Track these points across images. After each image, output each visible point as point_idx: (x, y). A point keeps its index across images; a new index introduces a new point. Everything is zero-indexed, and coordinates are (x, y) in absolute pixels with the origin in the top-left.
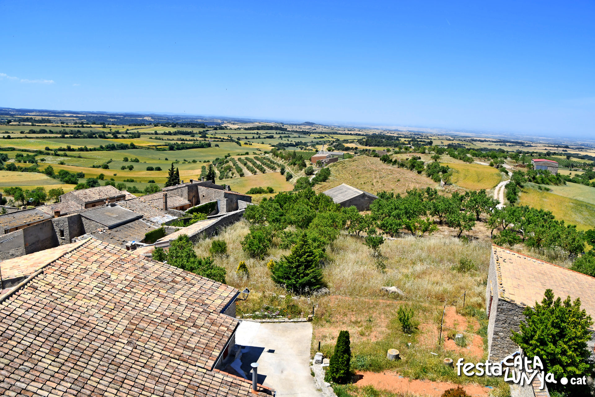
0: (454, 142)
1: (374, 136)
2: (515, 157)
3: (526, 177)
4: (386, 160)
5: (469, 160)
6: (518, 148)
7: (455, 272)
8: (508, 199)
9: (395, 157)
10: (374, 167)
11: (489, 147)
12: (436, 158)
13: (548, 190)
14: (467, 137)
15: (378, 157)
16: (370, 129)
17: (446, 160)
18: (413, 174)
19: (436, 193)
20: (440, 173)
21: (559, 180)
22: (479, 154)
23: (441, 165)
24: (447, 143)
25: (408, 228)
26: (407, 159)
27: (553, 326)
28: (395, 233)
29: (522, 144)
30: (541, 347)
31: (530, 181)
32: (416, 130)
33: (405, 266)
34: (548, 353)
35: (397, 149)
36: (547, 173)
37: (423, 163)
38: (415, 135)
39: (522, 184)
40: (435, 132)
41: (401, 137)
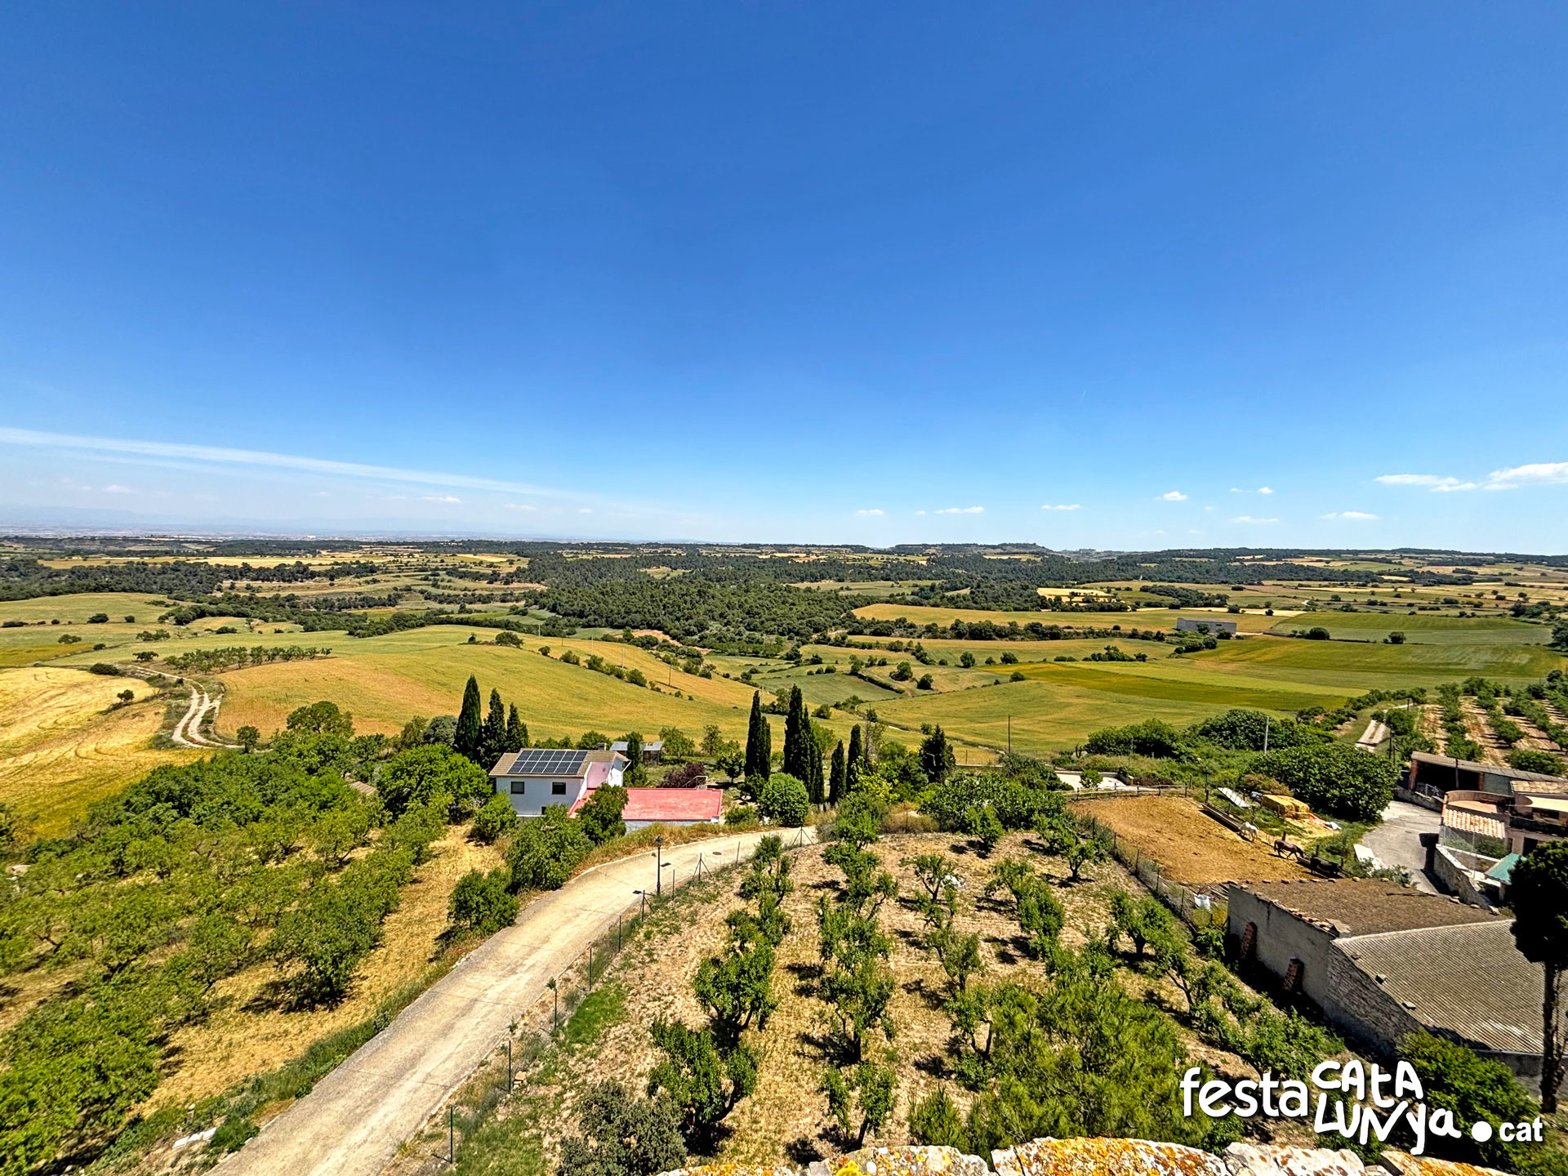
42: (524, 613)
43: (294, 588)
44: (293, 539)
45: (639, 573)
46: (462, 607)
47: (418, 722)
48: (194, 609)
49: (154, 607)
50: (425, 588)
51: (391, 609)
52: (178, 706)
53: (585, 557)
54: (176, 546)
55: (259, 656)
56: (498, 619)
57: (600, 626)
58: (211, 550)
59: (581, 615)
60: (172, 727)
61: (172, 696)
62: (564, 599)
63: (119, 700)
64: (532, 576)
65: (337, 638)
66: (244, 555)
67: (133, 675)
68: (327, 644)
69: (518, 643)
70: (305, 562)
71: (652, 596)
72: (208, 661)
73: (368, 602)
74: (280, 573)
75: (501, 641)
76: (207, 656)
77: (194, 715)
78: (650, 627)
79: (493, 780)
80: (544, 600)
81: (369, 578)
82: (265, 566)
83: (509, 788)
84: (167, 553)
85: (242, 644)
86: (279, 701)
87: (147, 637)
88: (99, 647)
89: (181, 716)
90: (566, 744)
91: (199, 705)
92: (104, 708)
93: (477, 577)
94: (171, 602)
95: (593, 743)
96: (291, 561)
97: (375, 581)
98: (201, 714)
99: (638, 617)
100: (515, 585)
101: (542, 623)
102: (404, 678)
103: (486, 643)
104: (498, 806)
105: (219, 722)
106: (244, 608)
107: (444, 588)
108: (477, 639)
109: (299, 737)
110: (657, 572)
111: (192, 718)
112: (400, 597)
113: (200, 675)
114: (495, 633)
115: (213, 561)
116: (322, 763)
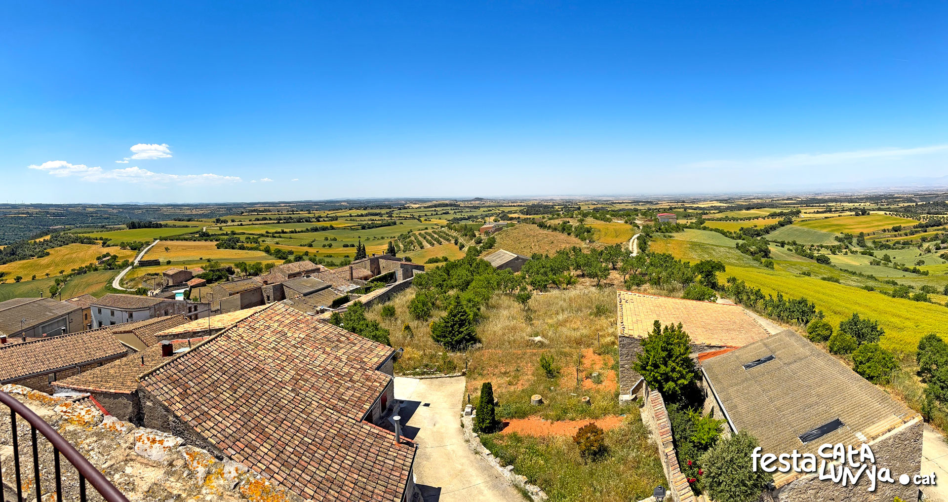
0: (598, 206)
1: (534, 206)
2: (644, 214)
3: (654, 229)
4: (542, 226)
5: (609, 220)
6: (648, 206)
7: (592, 317)
8: (640, 248)
9: (549, 223)
10: (532, 233)
11: (626, 208)
12: (581, 221)
13: (671, 237)
14: (608, 201)
15: (535, 224)
16: (530, 200)
17: (590, 222)
18: (564, 236)
19: (580, 250)
20: (586, 233)
21: (679, 228)
22: (616, 214)
23: (585, 226)
24: (592, 207)
25: (554, 282)
26: (559, 224)
27: (663, 351)
28: (543, 288)
29: (651, 203)
30: (655, 371)
31: (657, 232)
32: (567, 198)
33: (550, 316)
34: (661, 374)
35: (550, 216)
36: (669, 224)
37: (571, 226)
38: (567, 202)
39: (651, 235)
40: (582, 198)
41: (556, 205)
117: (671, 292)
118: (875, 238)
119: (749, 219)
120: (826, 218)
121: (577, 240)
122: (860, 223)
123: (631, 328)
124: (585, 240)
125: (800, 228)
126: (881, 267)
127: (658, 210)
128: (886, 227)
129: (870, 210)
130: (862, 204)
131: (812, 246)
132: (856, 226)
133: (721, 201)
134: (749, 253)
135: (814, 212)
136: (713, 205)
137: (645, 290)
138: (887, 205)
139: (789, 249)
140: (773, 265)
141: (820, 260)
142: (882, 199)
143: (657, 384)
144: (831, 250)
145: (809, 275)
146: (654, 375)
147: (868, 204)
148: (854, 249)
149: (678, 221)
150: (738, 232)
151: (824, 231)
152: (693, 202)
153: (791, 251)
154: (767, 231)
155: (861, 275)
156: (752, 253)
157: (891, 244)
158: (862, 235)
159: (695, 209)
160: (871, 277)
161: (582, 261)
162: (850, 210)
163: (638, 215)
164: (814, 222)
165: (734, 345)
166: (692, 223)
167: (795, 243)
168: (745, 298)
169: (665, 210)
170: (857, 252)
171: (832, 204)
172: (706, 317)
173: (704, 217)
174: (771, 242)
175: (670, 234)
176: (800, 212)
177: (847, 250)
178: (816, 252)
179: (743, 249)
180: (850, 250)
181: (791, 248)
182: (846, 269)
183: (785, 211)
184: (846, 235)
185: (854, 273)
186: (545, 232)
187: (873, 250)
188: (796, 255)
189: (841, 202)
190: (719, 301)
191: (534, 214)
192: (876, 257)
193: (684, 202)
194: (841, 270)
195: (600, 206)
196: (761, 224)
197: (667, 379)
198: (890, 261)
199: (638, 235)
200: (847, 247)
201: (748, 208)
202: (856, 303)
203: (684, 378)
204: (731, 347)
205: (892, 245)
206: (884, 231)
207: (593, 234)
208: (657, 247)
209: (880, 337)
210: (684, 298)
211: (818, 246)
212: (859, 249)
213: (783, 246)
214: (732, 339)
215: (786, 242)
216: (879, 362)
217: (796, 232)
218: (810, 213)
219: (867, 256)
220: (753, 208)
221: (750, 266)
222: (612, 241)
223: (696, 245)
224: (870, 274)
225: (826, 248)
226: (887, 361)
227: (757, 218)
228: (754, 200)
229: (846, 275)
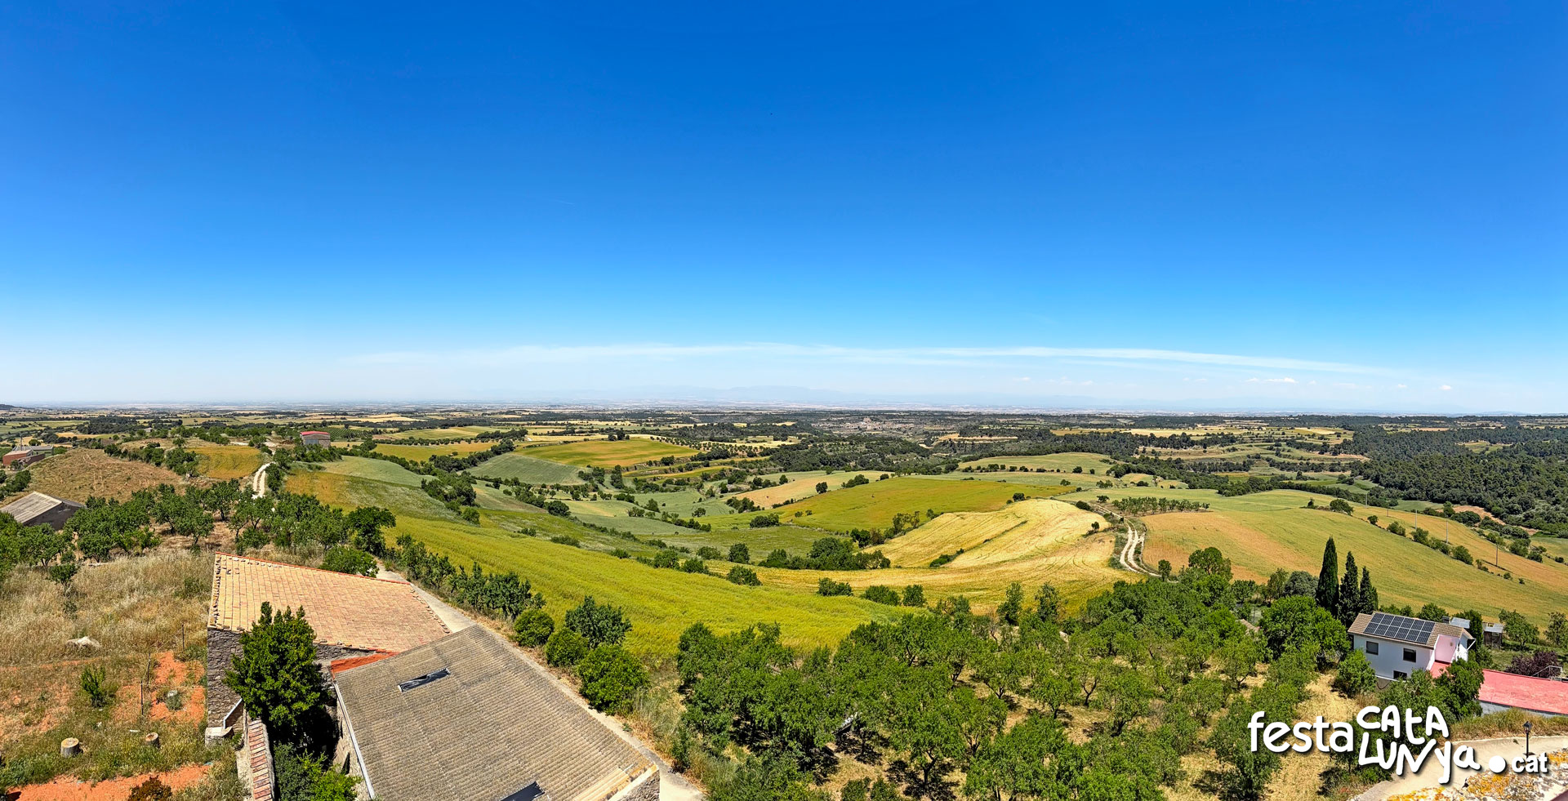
0: (211, 419)
1: (102, 419)
2: (281, 432)
3: (293, 455)
4: (113, 451)
5: (225, 442)
6: (290, 420)
7: (178, 598)
8: (270, 486)
9: (125, 447)
10: (95, 463)
11: (256, 422)
12: (179, 443)
13: (318, 468)
14: (227, 411)
15: (103, 448)
16: (98, 409)
17: (194, 444)
18: (149, 468)
19: (173, 491)
20: (185, 463)
21: (334, 455)
22: (237, 432)
23: (186, 451)
24: (201, 421)
25: (121, 545)
26: (141, 448)
27: (271, 653)
28: (104, 555)
29: (294, 414)
30: (258, 686)
31: (299, 459)
32: (160, 406)
33: (109, 603)
34: (266, 691)
35: (128, 435)
36: (318, 447)
37: (163, 451)
38: (159, 413)
39: (288, 465)
40: (185, 407)
41: (139, 418)
42: (1350, 483)
43: (1181, 453)
44: (1180, 415)
45: (1457, 447)
46: (1299, 474)
47: (1281, 574)
48: (1123, 466)
49: (1103, 464)
50: (1270, 456)
51: (1246, 473)
52: (1122, 538)
53: (1404, 430)
54: (1113, 421)
55: (1164, 505)
56: (1330, 486)
57: (1420, 499)
58: (1132, 423)
59: (1402, 487)
60: (1118, 552)
61: (1118, 527)
62: (1386, 471)
63: (1091, 529)
64: (1356, 447)
65: (1209, 495)
66: (1151, 427)
67: (1097, 512)
68: (1207, 500)
69: (1349, 510)
70: (1188, 433)
71: (1472, 471)
72: (1134, 506)
73: (1229, 467)
74: (1172, 442)
75: (1334, 507)
76: (1135, 502)
77: (1131, 546)
78: (1471, 502)
79: (1351, 637)
80: (1368, 471)
81: (1230, 447)
82: (1164, 436)
83: (1364, 647)
84: (1109, 426)
85: (1151, 496)
86: (1179, 543)
87: (1102, 485)
88: (1079, 490)
89: (1123, 545)
90: (1407, 612)
91: (1133, 539)
92: (1085, 532)
93: (1311, 448)
94: (1112, 461)
95: (1434, 615)
96: (1179, 432)
97: (1234, 449)
98: (1134, 546)
99: (1458, 492)
100: (1342, 456)
101: (1366, 493)
102: (1262, 534)
103: (1322, 508)
104: (1359, 662)
105: (1145, 552)
106: (1151, 468)
107: (1285, 456)
108: (1315, 504)
109: (1196, 575)
110: (1475, 446)
111: (1129, 548)
112: (1251, 463)
113: (1131, 516)
114: (1327, 500)
115: (1134, 431)
116: (1212, 598)
117: (304, 560)
118: (636, 474)
119: (446, 442)
120: (565, 442)
121: (171, 474)
122: (615, 451)
123: (228, 614)
124: (185, 473)
125: (526, 457)
126: (644, 520)
127: (305, 426)
128: (652, 459)
129: (630, 432)
130: (619, 423)
131: (544, 486)
132: (611, 456)
133: (403, 413)
134: (441, 496)
135: (548, 434)
136: (391, 419)
137: (266, 554)
138: (655, 425)
139: (506, 492)
140: (477, 518)
141: (553, 509)
142: (648, 416)
143: (261, 709)
144: (572, 493)
145: (532, 534)
146: (255, 694)
147: (628, 423)
148: (606, 492)
149: (333, 444)
150: (427, 462)
151: (562, 463)
152: (360, 415)
153: (510, 494)
154: (475, 460)
155: (613, 532)
156: (446, 496)
157: (659, 483)
158: (618, 469)
159: (362, 425)
160: (628, 536)
161: (172, 508)
162: (602, 431)
163: (270, 434)
164: (546, 448)
165: (388, 650)
166: (355, 447)
167: (516, 482)
168: (424, 571)
169: (315, 426)
170: (610, 496)
171: (575, 422)
172: (351, 602)
173: (375, 437)
174: (479, 479)
175: (319, 464)
176: (526, 433)
177: (596, 493)
178: (548, 496)
179: (431, 489)
180: (600, 493)
181: (510, 489)
182: (592, 523)
183: (502, 431)
184: (595, 470)
185: (604, 530)
186: (118, 462)
187: (634, 492)
188: (517, 502)
189: (589, 418)
190: (382, 574)
191: (102, 433)
192: (637, 504)
193: (345, 414)
194: (585, 525)
195: (214, 419)
196: (464, 450)
197: (277, 700)
198: (658, 510)
199: (268, 465)
200: (596, 489)
201: (445, 425)
202: (599, 579)
203: (303, 700)
204: (383, 652)
205: (660, 485)
206: (650, 463)
207: (197, 464)
208: (296, 484)
209: (626, 633)
210: (323, 568)
211: (552, 487)
212: (613, 491)
213: (497, 487)
214: (388, 639)
215: (503, 480)
216: (619, 676)
217: (519, 465)
218: (542, 434)
219: (624, 502)
220: (453, 426)
221: (441, 519)
222: (226, 475)
223: (358, 482)
224: (627, 530)
225: (565, 490)
226: (629, 674)
227: (458, 441)
228: (455, 413)
229: (593, 532)
